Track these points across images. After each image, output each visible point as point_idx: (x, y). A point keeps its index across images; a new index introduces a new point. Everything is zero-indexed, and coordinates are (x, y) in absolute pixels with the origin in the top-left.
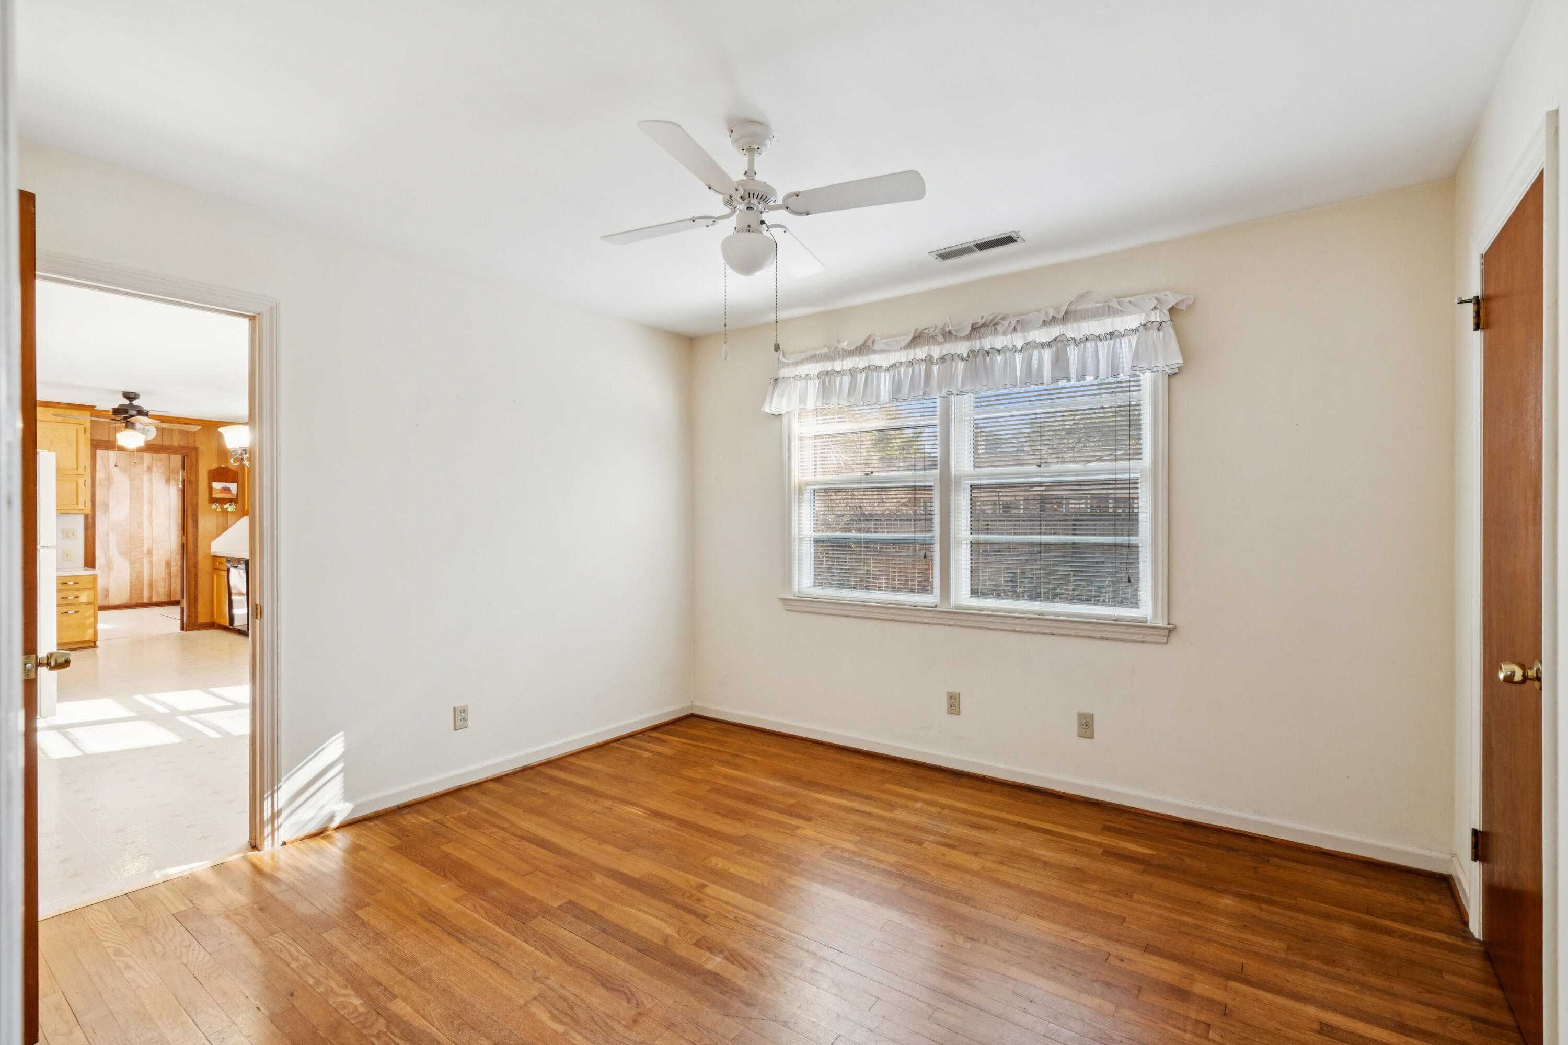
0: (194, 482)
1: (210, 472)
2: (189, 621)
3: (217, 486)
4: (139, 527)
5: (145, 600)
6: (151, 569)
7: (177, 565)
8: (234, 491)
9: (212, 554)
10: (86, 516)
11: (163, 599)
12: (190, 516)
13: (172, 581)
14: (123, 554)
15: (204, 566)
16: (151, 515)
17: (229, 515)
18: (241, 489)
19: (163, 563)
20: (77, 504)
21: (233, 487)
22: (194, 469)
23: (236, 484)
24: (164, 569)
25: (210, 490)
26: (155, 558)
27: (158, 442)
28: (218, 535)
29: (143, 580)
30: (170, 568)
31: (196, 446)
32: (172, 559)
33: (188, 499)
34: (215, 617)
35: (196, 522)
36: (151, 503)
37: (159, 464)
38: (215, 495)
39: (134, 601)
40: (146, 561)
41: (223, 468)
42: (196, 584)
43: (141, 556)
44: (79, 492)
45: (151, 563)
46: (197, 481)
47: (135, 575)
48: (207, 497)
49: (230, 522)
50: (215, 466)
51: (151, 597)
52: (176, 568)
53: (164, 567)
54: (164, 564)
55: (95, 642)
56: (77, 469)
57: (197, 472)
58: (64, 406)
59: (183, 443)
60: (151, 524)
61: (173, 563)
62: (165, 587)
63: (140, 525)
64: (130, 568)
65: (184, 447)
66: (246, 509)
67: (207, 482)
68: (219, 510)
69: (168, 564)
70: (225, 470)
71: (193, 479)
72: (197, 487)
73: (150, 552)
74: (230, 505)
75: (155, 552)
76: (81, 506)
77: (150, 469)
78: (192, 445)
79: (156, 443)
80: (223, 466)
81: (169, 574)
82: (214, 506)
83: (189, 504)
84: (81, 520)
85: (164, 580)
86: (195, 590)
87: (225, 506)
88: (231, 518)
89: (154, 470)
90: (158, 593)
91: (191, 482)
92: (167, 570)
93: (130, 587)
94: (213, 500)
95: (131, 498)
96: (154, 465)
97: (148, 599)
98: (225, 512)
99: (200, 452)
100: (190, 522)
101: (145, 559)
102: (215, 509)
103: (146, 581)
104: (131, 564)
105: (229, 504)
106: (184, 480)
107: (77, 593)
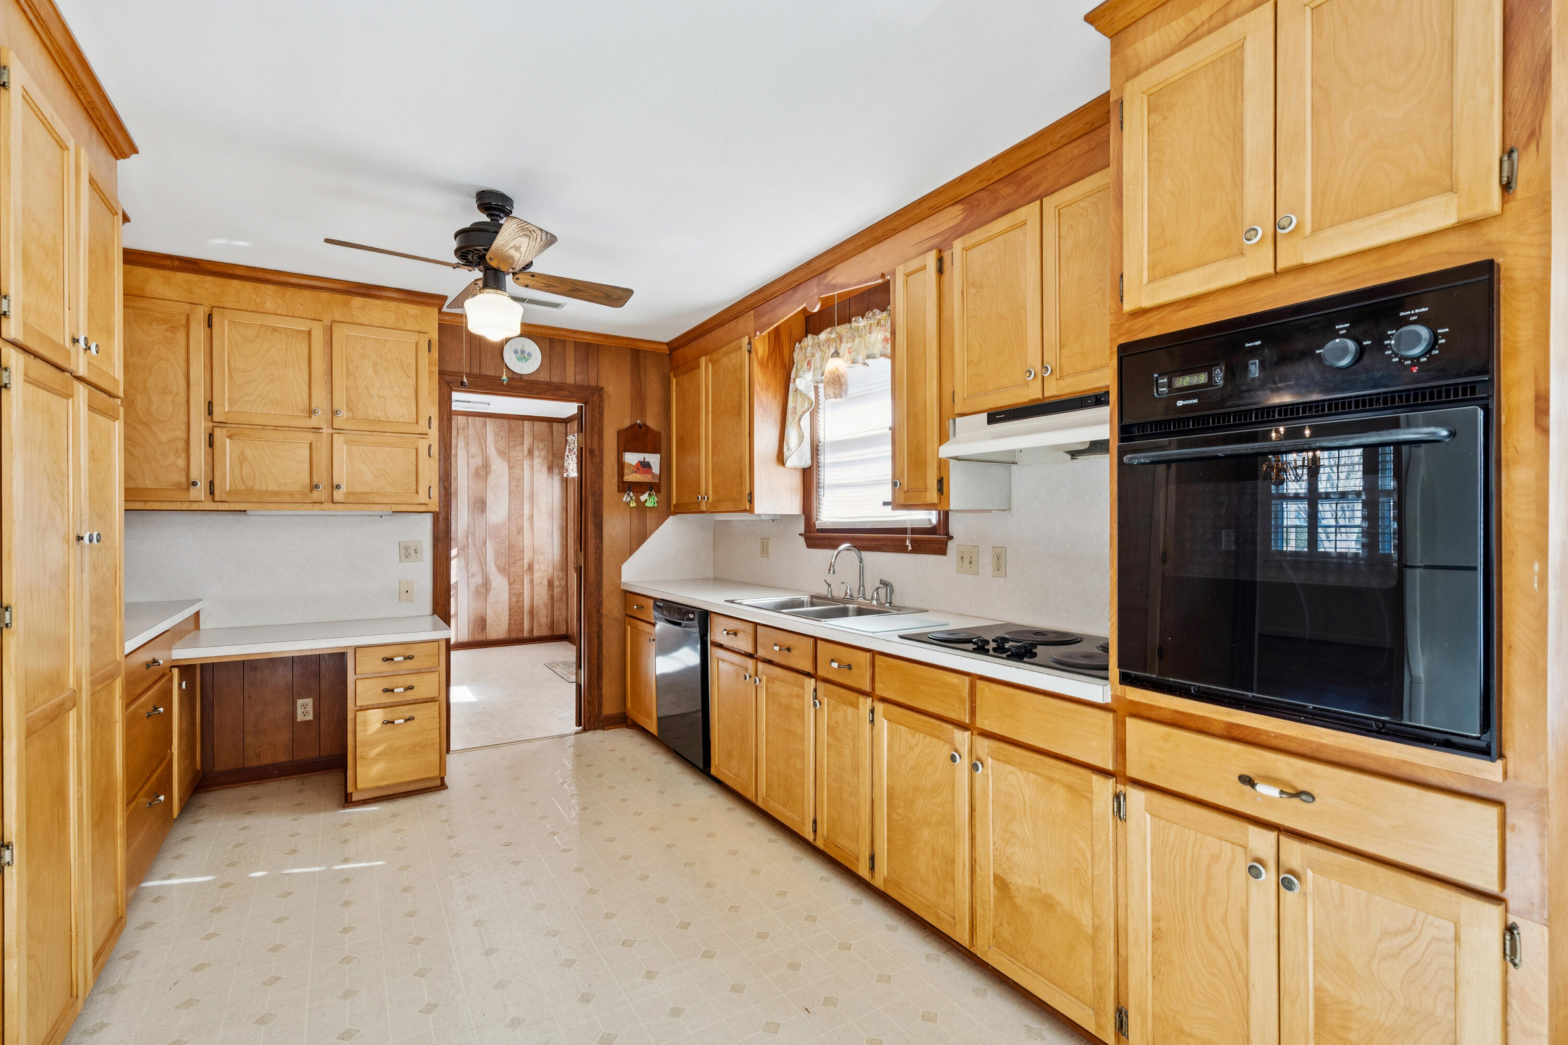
0: (597, 452)
1: (619, 433)
2: (589, 712)
3: (632, 458)
4: (519, 533)
5: (526, 634)
6: (532, 591)
7: (560, 585)
8: (656, 469)
9: (623, 587)
10: (436, 516)
11: (545, 632)
12: (590, 516)
13: (555, 608)
14: (502, 570)
15: (612, 606)
16: (532, 516)
17: (648, 514)
18: (666, 464)
19: (545, 582)
20: (417, 493)
21: (654, 460)
22: (596, 429)
23: (658, 456)
24: (546, 591)
25: (621, 465)
26: (537, 575)
27: (544, 377)
28: (632, 551)
29: (523, 606)
30: (552, 590)
31: (602, 383)
32: (555, 576)
33: (588, 484)
34: (629, 705)
35: (599, 527)
36: (532, 499)
37: (541, 445)
38: (630, 477)
39: (514, 635)
40: (526, 579)
41: (640, 427)
42: (600, 644)
43: (521, 573)
44: (420, 468)
45: (532, 581)
46: (601, 450)
47: (514, 600)
48: (615, 480)
49: (649, 527)
50: (627, 423)
51: (532, 630)
52: (560, 589)
53: (546, 587)
54: (546, 584)
55: (442, 779)
56: (417, 422)
57: (600, 433)
58: (395, 295)
59: (580, 379)
60: (532, 529)
61: (556, 583)
62: (547, 616)
63: (520, 531)
64: (510, 590)
65: (582, 386)
66: (674, 502)
67: (616, 453)
68: (633, 504)
69: (551, 584)
70: (643, 428)
71: (595, 446)
72: (602, 462)
73: (531, 567)
74: (650, 495)
75: (536, 567)
76: (423, 497)
77: (531, 452)
78: (593, 384)
79: (542, 380)
80: (638, 422)
81: (552, 597)
82: (626, 498)
83: (589, 494)
84: (427, 522)
85: (546, 607)
86: (599, 655)
87: (644, 498)
88: (650, 518)
89: (536, 453)
90: (539, 625)
91: (592, 452)
92: (549, 593)
93: (510, 615)
94: (625, 487)
95: (510, 494)
96: (535, 446)
97: (529, 633)
98: (641, 506)
99: (605, 396)
100: (591, 527)
101: (525, 577)
102: (628, 504)
103: (526, 608)
104: (510, 584)
105: (647, 494)
106: (580, 450)
107: (411, 680)
